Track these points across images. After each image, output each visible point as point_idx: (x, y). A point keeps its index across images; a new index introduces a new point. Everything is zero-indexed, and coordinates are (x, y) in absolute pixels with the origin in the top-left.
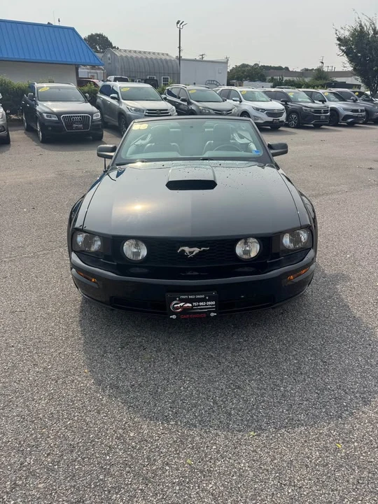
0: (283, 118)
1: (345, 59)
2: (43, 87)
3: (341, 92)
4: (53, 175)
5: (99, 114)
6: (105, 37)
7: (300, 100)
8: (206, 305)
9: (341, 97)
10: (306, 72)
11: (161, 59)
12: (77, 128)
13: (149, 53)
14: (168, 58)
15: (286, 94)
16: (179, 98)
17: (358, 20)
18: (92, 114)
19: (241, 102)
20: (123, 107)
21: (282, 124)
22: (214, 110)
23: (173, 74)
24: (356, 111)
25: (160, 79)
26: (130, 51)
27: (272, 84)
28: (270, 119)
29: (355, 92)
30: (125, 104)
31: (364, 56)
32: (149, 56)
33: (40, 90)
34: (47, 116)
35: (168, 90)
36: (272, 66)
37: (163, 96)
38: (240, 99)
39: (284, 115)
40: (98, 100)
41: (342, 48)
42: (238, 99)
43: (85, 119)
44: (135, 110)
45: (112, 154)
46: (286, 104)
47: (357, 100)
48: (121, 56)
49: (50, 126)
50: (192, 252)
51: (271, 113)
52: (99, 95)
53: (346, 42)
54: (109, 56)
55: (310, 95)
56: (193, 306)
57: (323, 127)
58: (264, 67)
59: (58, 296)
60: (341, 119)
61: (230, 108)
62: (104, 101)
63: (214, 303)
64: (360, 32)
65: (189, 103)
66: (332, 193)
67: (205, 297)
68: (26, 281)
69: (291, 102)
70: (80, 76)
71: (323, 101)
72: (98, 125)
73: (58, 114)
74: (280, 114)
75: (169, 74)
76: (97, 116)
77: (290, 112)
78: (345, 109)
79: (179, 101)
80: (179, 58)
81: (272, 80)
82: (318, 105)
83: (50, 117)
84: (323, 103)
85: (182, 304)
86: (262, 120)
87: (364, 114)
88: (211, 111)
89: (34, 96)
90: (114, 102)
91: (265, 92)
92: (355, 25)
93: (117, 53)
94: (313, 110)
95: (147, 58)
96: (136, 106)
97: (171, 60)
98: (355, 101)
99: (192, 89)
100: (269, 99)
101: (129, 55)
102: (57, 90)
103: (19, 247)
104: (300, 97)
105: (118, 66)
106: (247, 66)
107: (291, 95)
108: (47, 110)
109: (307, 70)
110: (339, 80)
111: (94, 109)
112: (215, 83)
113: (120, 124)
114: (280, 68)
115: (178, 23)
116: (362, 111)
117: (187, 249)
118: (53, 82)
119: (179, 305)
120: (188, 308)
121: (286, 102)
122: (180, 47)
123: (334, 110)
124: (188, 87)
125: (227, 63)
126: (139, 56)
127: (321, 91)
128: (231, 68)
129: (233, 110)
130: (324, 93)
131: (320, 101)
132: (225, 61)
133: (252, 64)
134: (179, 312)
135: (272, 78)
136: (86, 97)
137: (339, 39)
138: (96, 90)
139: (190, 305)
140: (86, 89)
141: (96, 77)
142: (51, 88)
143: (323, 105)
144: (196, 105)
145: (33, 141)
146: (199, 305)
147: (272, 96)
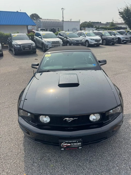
0: (101, 42)
1: (122, 19)
2: (15, 35)
3: (121, 31)
4: (18, 69)
5: (35, 44)
6: (37, 15)
7: (106, 35)
8: (77, 144)
9: (121, 33)
10: (107, 24)
11: (57, 22)
12: (27, 49)
13: (52, 20)
14: (59, 21)
15: (101, 33)
16: (63, 36)
17: (126, 5)
18: (32, 44)
19: (85, 37)
20: (43, 41)
21: (100, 44)
22: (76, 40)
23: (61, 27)
24: (127, 38)
25: (57, 29)
26: (46, 19)
27: (95, 29)
28: (96, 43)
29: (126, 31)
30: (44, 40)
31: (129, 18)
32: (52, 21)
33: (13, 36)
34: (16, 46)
35: (59, 33)
36: (95, 22)
37: (57, 36)
38: (85, 36)
39: (101, 41)
40: (34, 38)
41: (121, 15)
42: (84, 36)
43: (30, 46)
44: (47, 42)
45: (37, 67)
46: (102, 37)
47: (127, 34)
48: (43, 21)
49: (17, 49)
50: (70, 120)
51: (96, 40)
52: (35, 36)
53: (122, 13)
54: (38, 21)
55: (110, 33)
56: (71, 145)
57: (115, 44)
58: (92, 22)
59: (16, 129)
60: (122, 41)
61: (81, 39)
62: (36, 39)
63: (80, 143)
64: (127, 10)
65: (67, 38)
66: (122, 73)
67: (77, 141)
68: (4, 120)
69: (103, 36)
70: (28, 29)
71: (115, 35)
72: (35, 48)
73: (20, 45)
74: (100, 41)
75: (59, 27)
76: (34, 45)
77: (103, 40)
78: (123, 38)
79: (63, 37)
80: (63, 21)
81: (96, 27)
82: (113, 36)
83: (17, 46)
84: (115, 36)
85: (66, 144)
86: (93, 43)
87: (130, 39)
88: (75, 41)
89: (11, 39)
90: (40, 39)
91: (94, 33)
92: (125, 7)
93: (41, 20)
94: (111, 39)
95: (52, 22)
96: (48, 41)
97: (60, 22)
98: (126, 34)
99: (67, 33)
100: (95, 35)
101: (45, 21)
102: (20, 36)
103: (3, 103)
104: (107, 34)
105: (42, 24)
106: (87, 22)
107: (103, 33)
108: (16, 44)
109: (108, 23)
110: (119, 26)
111: (33, 42)
112: (76, 29)
113: (42, 47)
114: (98, 23)
115: (62, 9)
116: (129, 38)
117: (67, 119)
118: (18, 33)
119: (65, 145)
120: (69, 146)
121: (101, 36)
122: (63, 17)
123: (119, 38)
124: (66, 32)
125: (80, 22)
126: (49, 21)
127: (114, 31)
128: (81, 23)
129: (83, 40)
130: (115, 32)
131: (114, 35)
132: (79, 21)
133: (88, 22)
134: (65, 147)
135: (96, 26)
136: (30, 38)
137: (120, 12)
138: (34, 35)
139: (70, 145)
140: (30, 34)
141: (34, 29)
142: (17, 35)
143: (115, 37)
144: (69, 39)
145: (11, 54)
146: (74, 145)
147: (97, 34)
